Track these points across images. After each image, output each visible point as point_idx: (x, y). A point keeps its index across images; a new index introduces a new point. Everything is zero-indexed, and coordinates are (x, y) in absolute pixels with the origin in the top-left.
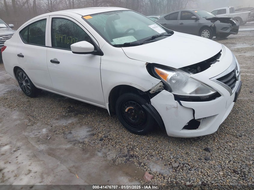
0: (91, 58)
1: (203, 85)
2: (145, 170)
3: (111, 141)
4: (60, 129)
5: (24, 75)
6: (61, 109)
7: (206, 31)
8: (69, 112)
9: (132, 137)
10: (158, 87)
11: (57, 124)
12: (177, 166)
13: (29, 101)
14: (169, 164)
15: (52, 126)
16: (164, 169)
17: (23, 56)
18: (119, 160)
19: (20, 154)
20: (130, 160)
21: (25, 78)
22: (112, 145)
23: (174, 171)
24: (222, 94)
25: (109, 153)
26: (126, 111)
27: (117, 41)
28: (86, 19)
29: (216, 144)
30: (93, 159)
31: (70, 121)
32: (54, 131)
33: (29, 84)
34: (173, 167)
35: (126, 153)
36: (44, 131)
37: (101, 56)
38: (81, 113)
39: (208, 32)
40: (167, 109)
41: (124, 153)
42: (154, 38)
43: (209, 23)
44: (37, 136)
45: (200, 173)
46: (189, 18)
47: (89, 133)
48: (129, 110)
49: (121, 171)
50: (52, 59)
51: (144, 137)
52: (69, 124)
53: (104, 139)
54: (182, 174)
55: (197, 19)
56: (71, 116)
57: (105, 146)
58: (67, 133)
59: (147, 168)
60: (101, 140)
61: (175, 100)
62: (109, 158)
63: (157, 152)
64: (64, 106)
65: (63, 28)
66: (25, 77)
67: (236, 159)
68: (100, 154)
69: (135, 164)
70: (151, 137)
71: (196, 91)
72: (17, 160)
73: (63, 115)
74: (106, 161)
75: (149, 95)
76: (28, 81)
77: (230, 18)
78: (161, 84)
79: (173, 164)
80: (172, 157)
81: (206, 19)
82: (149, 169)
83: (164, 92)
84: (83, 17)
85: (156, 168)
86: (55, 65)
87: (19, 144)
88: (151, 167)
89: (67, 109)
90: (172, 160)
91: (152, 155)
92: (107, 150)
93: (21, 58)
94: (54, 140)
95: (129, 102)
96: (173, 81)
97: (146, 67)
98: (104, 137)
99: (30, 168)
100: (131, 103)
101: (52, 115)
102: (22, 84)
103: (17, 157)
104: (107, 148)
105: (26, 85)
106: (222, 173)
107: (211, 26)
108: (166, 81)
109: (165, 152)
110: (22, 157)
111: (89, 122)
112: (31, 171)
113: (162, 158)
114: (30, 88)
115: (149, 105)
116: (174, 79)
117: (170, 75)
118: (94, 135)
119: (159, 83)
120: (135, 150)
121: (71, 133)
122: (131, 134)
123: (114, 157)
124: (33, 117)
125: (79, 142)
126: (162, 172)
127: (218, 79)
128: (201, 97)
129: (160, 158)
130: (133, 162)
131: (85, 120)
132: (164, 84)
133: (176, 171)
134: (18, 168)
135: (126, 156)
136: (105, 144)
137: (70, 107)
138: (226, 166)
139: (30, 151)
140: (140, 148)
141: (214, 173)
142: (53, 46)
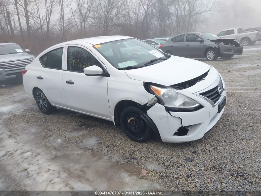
0: (100, 79)
1: (189, 99)
2: (142, 168)
3: (115, 147)
4: (72, 139)
5: (42, 94)
6: (74, 123)
7: (211, 52)
8: (81, 126)
9: (134, 144)
10: (153, 101)
11: (70, 136)
12: (169, 164)
13: (45, 117)
14: (162, 163)
15: (65, 137)
16: (157, 167)
17: (42, 78)
18: (122, 161)
19: (41, 158)
20: (131, 161)
21: (42, 98)
22: (117, 151)
23: (165, 169)
24: (205, 106)
25: (113, 156)
26: (129, 121)
27: (121, 65)
28: (96, 47)
29: (203, 148)
30: (101, 161)
31: (81, 133)
32: (67, 141)
33: (45, 102)
34: (165, 166)
35: (128, 156)
36: (59, 141)
37: (108, 77)
38: (91, 126)
39: (213, 52)
40: (160, 119)
41: (126, 157)
42: (153, 62)
43: (213, 45)
44: (53, 145)
45: (186, 169)
46: (195, 40)
47: (98, 142)
48: (130, 121)
49: (123, 169)
50: (68, 80)
51: (144, 144)
52: (80, 135)
53: (110, 146)
54: (172, 170)
55: (202, 41)
56: (82, 129)
57: (110, 151)
58: (79, 142)
59: (144, 166)
60: (107, 147)
61: (167, 111)
62: (114, 160)
63: (153, 155)
64: (76, 121)
65: (76, 53)
66: (43, 96)
67: (217, 159)
68: (106, 158)
69: (135, 164)
70: (150, 144)
71: (184, 104)
72: (38, 162)
73: (75, 128)
74: (111, 162)
75: (146, 108)
76: (45, 99)
77: (234, 39)
78: (156, 99)
79: (165, 163)
80: (165, 158)
81: (211, 41)
82: (146, 167)
83: (157, 105)
84: (93, 46)
85: (151, 166)
86: (70, 85)
87: (39, 151)
88: (147, 166)
89: (78, 123)
90: (165, 160)
91: (149, 157)
92: (112, 154)
93: (40, 80)
94: (68, 147)
95: (131, 114)
96: (166, 96)
97: (144, 85)
98: (110, 145)
99: (49, 167)
100: (132, 115)
101: (66, 128)
102: (40, 102)
103: (38, 160)
104: (112, 153)
105: (43, 104)
106: (204, 168)
107: (215, 47)
108: (160, 96)
109: (160, 155)
110: (42, 160)
111: (97, 133)
112: (50, 169)
113: (157, 159)
114: (46, 106)
115: (146, 116)
116: (166, 95)
117: (163, 91)
118: (102, 143)
119: (154, 98)
120: (135, 154)
121: (82, 142)
122: (133, 142)
123: (118, 159)
124: (49, 130)
125: (89, 149)
126: (156, 169)
127: (201, 94)
128: (188, 108)
129: (155, 159)
130: (133, 163)
131: (94, 132)
132: (158, 98)
133: (167, 168)
134: (39, 168)
135: (128, 158)
136: (111, 150)
137: (81, 121)
138: (208, 164)
139: (48, 156)
140: (140, 152)
141: (197, 169)
142: (69, 69)
